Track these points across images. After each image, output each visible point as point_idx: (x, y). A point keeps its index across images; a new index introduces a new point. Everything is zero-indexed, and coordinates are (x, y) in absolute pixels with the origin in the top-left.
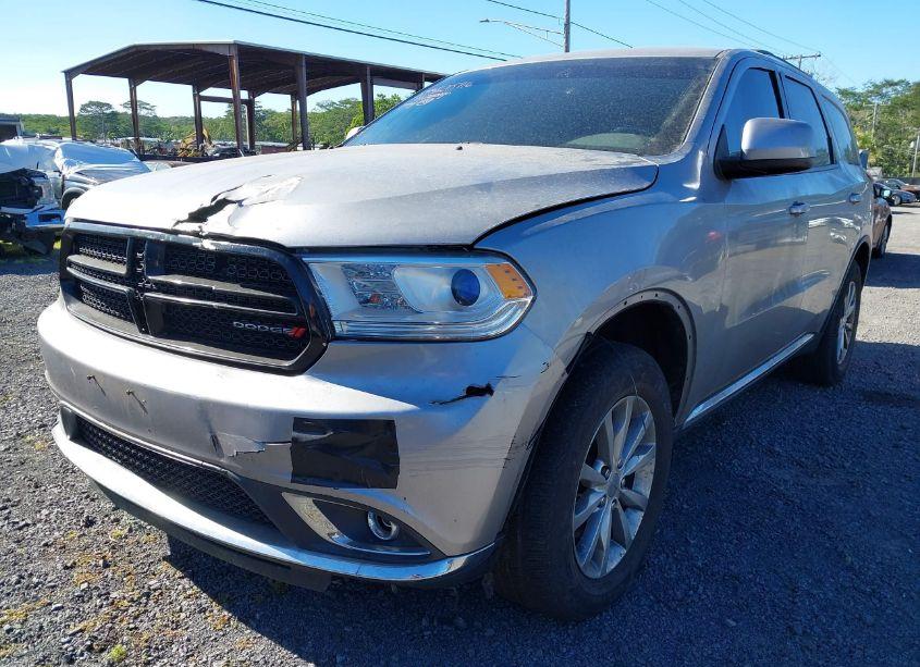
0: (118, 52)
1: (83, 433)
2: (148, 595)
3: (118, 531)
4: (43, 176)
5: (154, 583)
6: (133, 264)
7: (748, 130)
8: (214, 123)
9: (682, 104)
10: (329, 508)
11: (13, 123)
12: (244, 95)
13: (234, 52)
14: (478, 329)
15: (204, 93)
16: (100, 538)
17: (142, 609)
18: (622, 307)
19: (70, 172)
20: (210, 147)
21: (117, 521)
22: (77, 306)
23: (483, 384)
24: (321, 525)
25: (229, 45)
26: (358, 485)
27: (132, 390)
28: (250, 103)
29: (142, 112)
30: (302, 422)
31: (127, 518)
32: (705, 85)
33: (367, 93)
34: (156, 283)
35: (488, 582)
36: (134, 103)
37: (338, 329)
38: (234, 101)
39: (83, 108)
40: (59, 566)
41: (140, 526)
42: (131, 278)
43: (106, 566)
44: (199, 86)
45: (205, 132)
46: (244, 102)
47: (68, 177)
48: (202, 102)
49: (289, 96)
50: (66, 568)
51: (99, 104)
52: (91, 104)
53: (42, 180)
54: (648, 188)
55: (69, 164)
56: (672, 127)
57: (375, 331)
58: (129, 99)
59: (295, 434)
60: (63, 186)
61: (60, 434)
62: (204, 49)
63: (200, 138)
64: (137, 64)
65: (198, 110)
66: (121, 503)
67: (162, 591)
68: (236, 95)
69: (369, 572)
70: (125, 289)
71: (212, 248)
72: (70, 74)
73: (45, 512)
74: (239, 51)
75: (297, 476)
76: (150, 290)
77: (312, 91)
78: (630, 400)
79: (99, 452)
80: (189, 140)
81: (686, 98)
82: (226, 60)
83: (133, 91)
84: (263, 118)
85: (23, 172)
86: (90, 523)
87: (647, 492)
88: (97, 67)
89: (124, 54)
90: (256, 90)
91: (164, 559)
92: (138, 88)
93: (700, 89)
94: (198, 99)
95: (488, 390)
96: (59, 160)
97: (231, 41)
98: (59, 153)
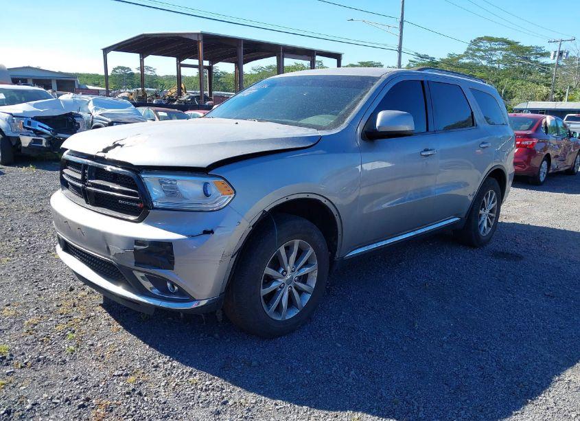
0: (134, 38)
1: (67, 248)
2: (89, 318)
3: (83, 293)
4: (81, 116)
5: (93, 314)
6: (84, 175)
7: (380, 115)
8: (190, 79)
9: (352, 102)
10: (150, 278)
11: (73, 79)
12: (206, 63)
13: (200, 39)
14: (210, 207)
15: (184, 62)
16: (75, 296)
17: (85, 323)
18: (285, 200)
19: (96, 114)
20: (185, 94)
21: (84, 289)
22: (67, 191)
23: (209, 229)
24: (148, 285)
25: (198, 34)
26: (160, 268)
27: (80, 227)
28: (210, 68)
29: (147, 73)
30: (138, 242)
31: (88, 288)
32: (367, 92)
33: (280, 62)
34: (92, 183)
35: (219, 315)
36: (142, 68)
37: (155, 204)
38: (199, 67)
39: (114, 70)
40: (55, 305)
41: (93, 292)
42: (83, 181)
43: (74, 306)
44: (180, 58)
45: (183, 86)
46: (206, 67)
47: (95, 117)
48: (182, 68)
49: (234, 64)
50: (58, 306)
51: (123, 68)
52: (119, 67)
53: (79, 119)
54: (312, 146)
55: (96, 109)
56: (343, 115)
57: (171, 206)
58: (139, 66)
59: (135, 246)
60: (92, 122)
61: (59, 248)
62: (184, 36)
63: (180, 88)
64: (144, 45)
65: (179, 71)
66: (87, 282)
67: (95, 317)
68: (201, 63)
69: (164, 304)
70: (81, 185)
71: (110, 170)
72: (106, 51)
73: (53, 284)
74: (204, 37)
75: (137, 263)
76: (90, 186)
77: (246, 61)
78: (297, 242)
79: (71, 254)
80: (174, 90)
81: (356, 99)
82: (195, 43)
83: (142, 61)
84: (219, 77)
85: (70, 114)
86: (72, 289)
87: (314, 286)
88: (123, 46)
89: (138, 39)
90: (214, 60)
91: (100, 305)
92: (145, 59)
93: (365, 94)
94: (179, 66)
95: (212, 232)
96: (91, 107)
97: (199, 32)
98: (91, 103)
